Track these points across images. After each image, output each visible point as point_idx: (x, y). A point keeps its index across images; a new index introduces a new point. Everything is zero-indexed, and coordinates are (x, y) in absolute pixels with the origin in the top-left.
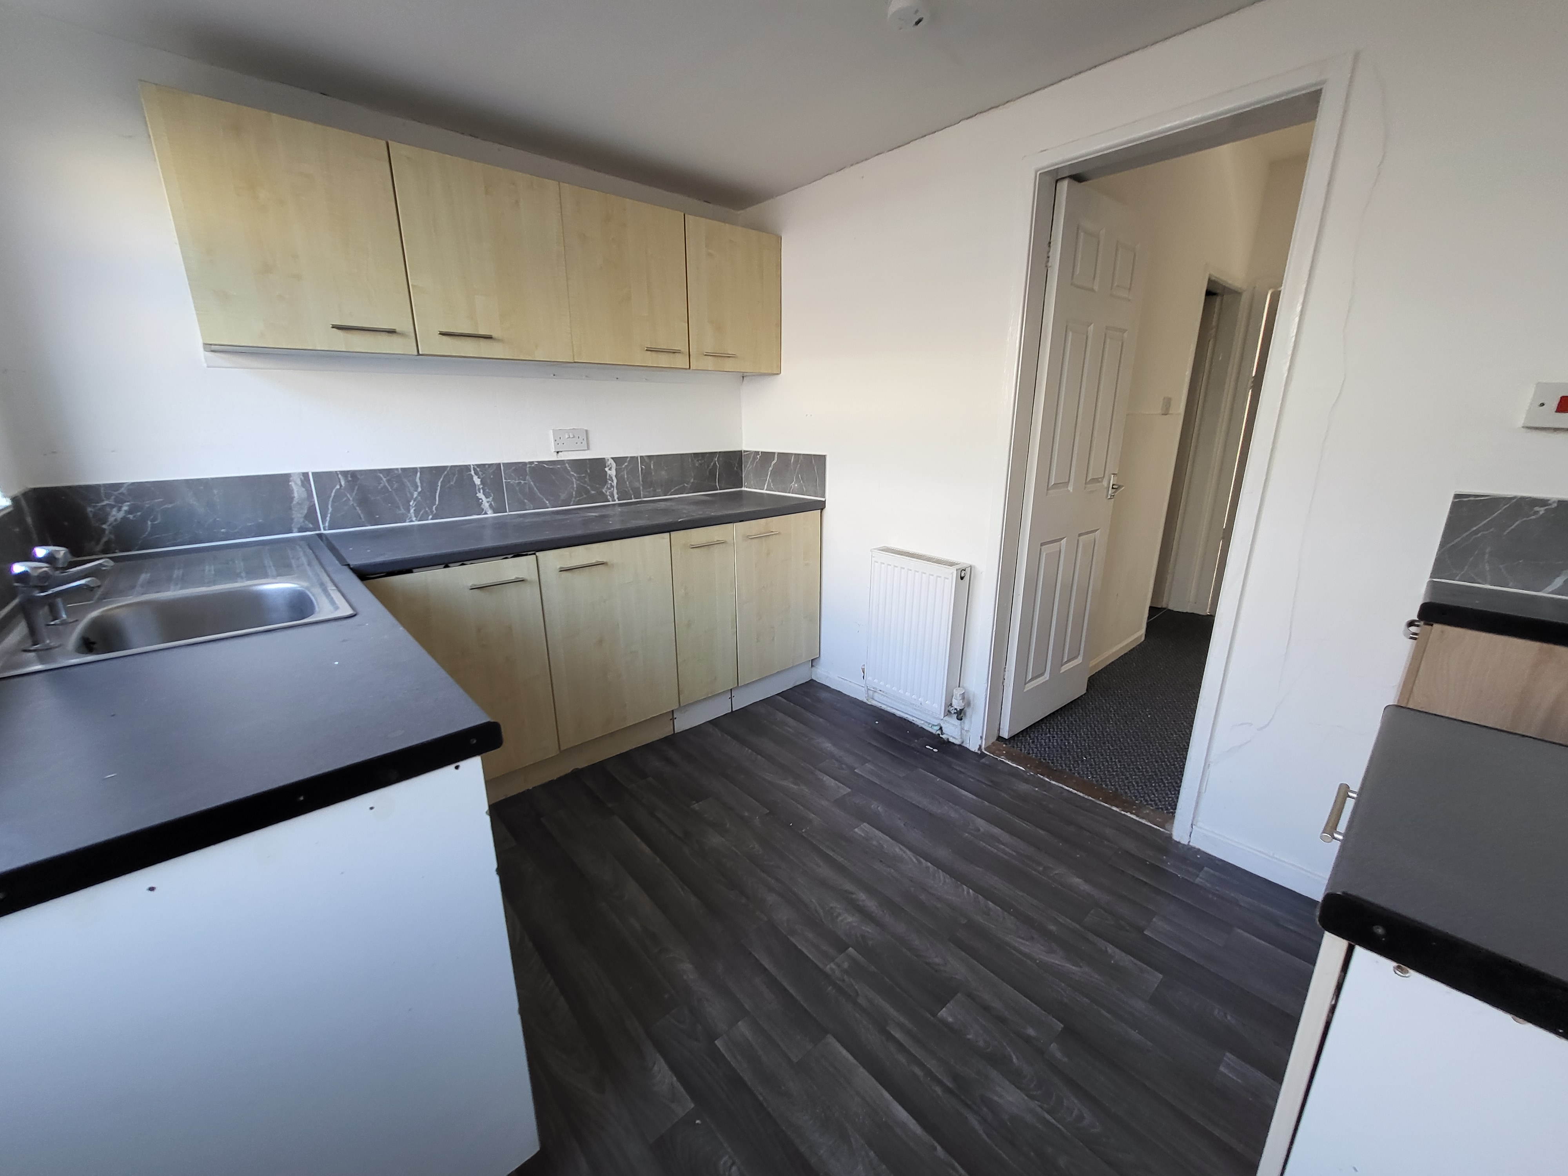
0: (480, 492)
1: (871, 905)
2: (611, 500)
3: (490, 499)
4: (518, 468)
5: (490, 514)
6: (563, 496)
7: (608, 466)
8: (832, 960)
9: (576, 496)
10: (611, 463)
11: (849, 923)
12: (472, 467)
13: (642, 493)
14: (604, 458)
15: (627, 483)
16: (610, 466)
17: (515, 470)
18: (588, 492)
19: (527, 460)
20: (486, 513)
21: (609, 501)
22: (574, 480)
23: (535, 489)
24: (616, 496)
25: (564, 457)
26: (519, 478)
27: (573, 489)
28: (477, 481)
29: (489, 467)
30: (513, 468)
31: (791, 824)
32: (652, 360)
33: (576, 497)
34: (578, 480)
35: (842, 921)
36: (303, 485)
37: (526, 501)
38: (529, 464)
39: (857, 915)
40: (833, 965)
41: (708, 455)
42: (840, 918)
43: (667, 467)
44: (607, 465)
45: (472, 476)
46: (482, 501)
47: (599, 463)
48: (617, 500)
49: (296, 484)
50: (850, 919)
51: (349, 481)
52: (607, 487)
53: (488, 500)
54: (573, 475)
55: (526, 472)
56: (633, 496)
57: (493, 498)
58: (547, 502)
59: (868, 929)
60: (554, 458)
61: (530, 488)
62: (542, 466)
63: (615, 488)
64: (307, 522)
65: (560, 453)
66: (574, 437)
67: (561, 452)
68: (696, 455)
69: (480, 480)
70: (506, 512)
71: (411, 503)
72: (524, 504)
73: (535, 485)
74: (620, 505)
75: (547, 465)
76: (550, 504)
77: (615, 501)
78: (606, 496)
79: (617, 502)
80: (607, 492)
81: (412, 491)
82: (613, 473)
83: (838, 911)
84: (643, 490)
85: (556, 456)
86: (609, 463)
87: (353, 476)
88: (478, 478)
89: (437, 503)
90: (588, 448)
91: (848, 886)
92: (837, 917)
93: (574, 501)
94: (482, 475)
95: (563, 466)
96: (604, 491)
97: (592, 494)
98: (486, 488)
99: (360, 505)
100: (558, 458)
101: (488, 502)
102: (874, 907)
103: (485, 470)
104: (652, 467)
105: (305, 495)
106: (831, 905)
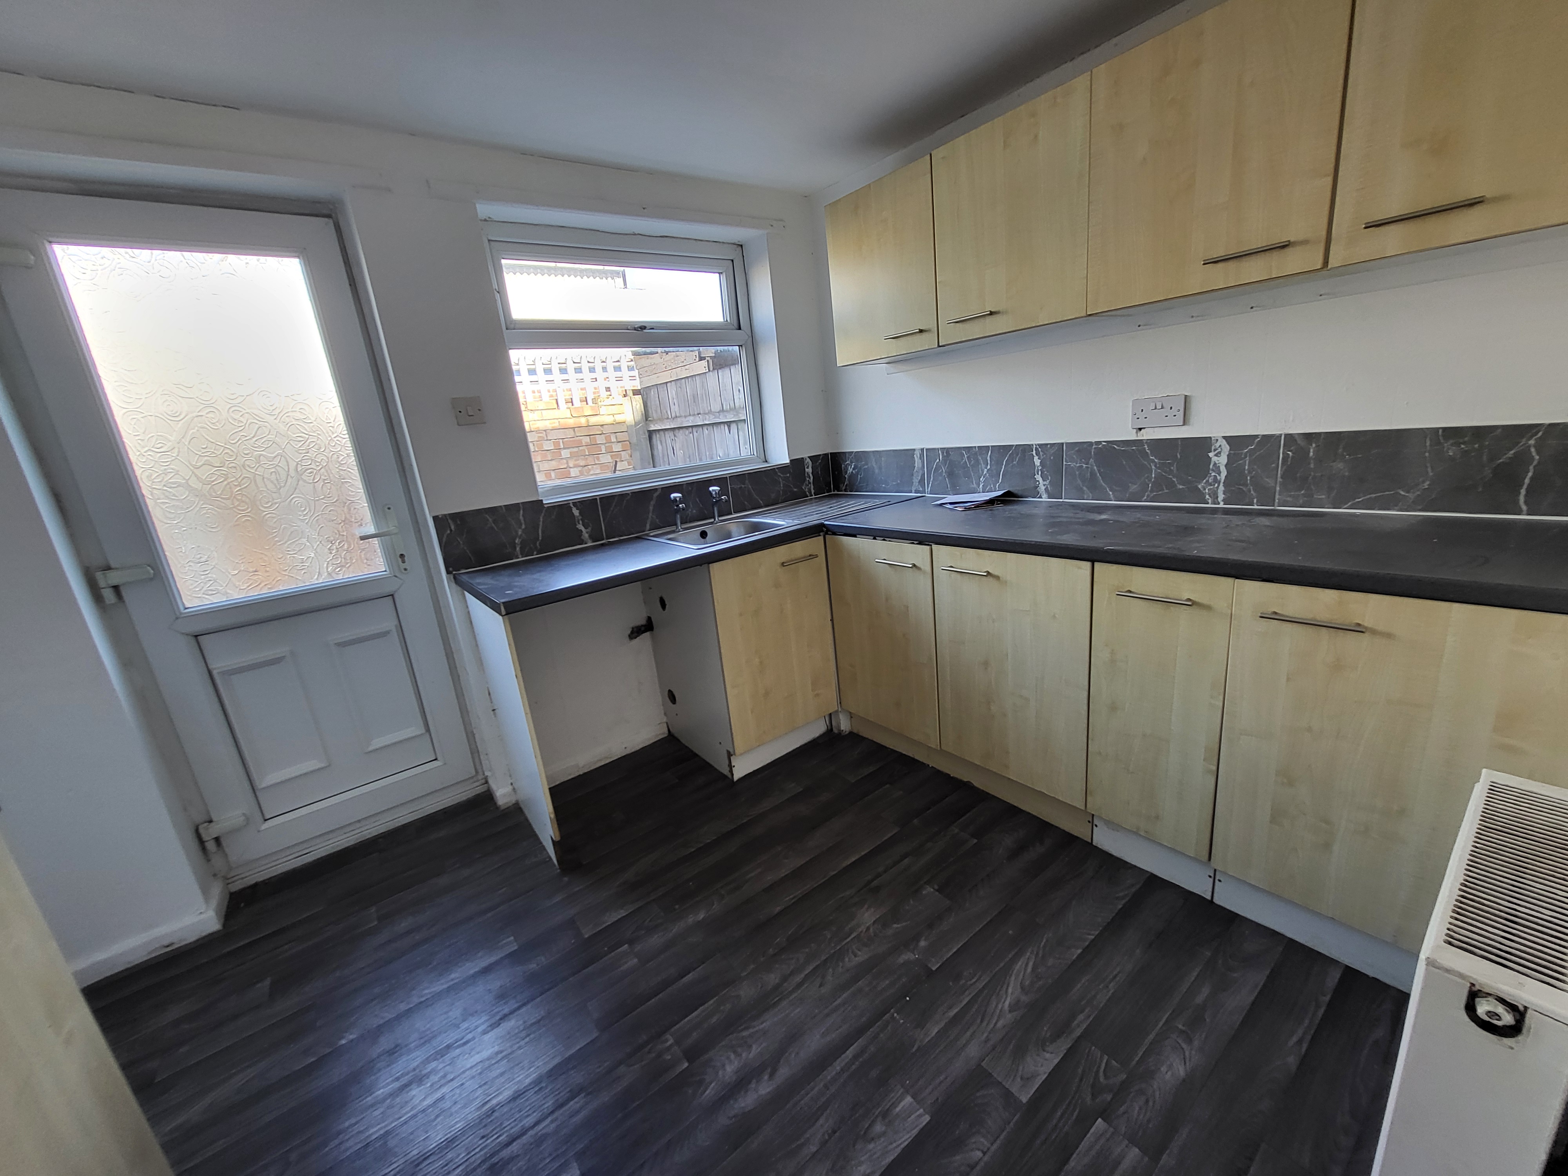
0: (1038, 474)
1: (747, 1101)
2: (1210, 501)
3: (1047, 482)
4: (1082, 449)
5: (1045, 498)
6: (1134, 488)
7: (1215, 450)
8: (677, 1042)
9: (1151, 489)
10: (1220, 446)
11: (724, 1066)
12: (1034, 446)
13: (1277, 496)
14: (1210, 438)
15: (1249, 478)
16: (1219, 450)
17: (1078, 451)
18: (1171, 485)
19: (1093, 440)
20: (1040, 497)
21: (1208, 503)
22: (1153, 467)
23: (1098, 474)
24: (1221, 496)
25: (1145, 435)
26: (1081, 460)
27: (1150, 480)
28: (1037, 462)
29: (1051, 447)
30: (1077, 449)
31: (908, 999)
32: (1222, 276)
33: (1152, 491)
34: (1159, 468)
35: (728, 1058)
36: (920, 458)
37: (1085, 488)
38: (1096, 445)
39: (734, 1079)
40: (671, 1041)
41: (1499, 430)
42: (732, 1056)
43: (1350, 455)
44: (1213, 448)
45: (1033, 456)
46: (1039, 484)
47: (1203, 444)
48: (1222, 503)
49: (917, 457)
50: (729, 1069)
51: (945, 456)
52: (1208, 481)
53: (1045, 483)
54: (1153, 461)
55: (1091, 454)
56: (1255, 501)
57: (1050, 482)
58: (1111, 493)
59: (710, 1092)
60: (1132, 436)
61: (1093, 474)
62: (1111, 447)
63: (1222, 484)
64: (919, 486)
65: (1143, 430)
66: (1162, 408)
67: (1144, 428)
68: (1453, 433)
69: (1040, 461)
70: (1062, 499)
71: (981, 479)
72: (1083, 492)
73: (1099, 471)
74: (1226, 512)
75: (1118, 446)
76: (1114, 496)
77: (1219, 504)
78: (1204, 495)
79: (1222, 505)
80: (1205, 489)
81: (983, 468)
82: (1223, 460)
83: (744, 1055)
84: (1280, 491)
85: (1135, 435)
86: (1218, 445)
87: (947, 451)
88: (1039, 459)
89: (1000, 481)
90: (1185, 423)
91: (784, 1072)
92: (735, 1052)
93: (1148, 496)
94: (1043, 456)
95: (1140, 448)
96: (1200, 486)
97: (1180, 489)
98: (1044, 470)
99: (948, 477)
100: (1137, 436)
101: (1044, 485)
102: (743, 1105)
103: (1047, 451)
104: (1311, 454)
105: (920, 466)
106: (754, 1047)
